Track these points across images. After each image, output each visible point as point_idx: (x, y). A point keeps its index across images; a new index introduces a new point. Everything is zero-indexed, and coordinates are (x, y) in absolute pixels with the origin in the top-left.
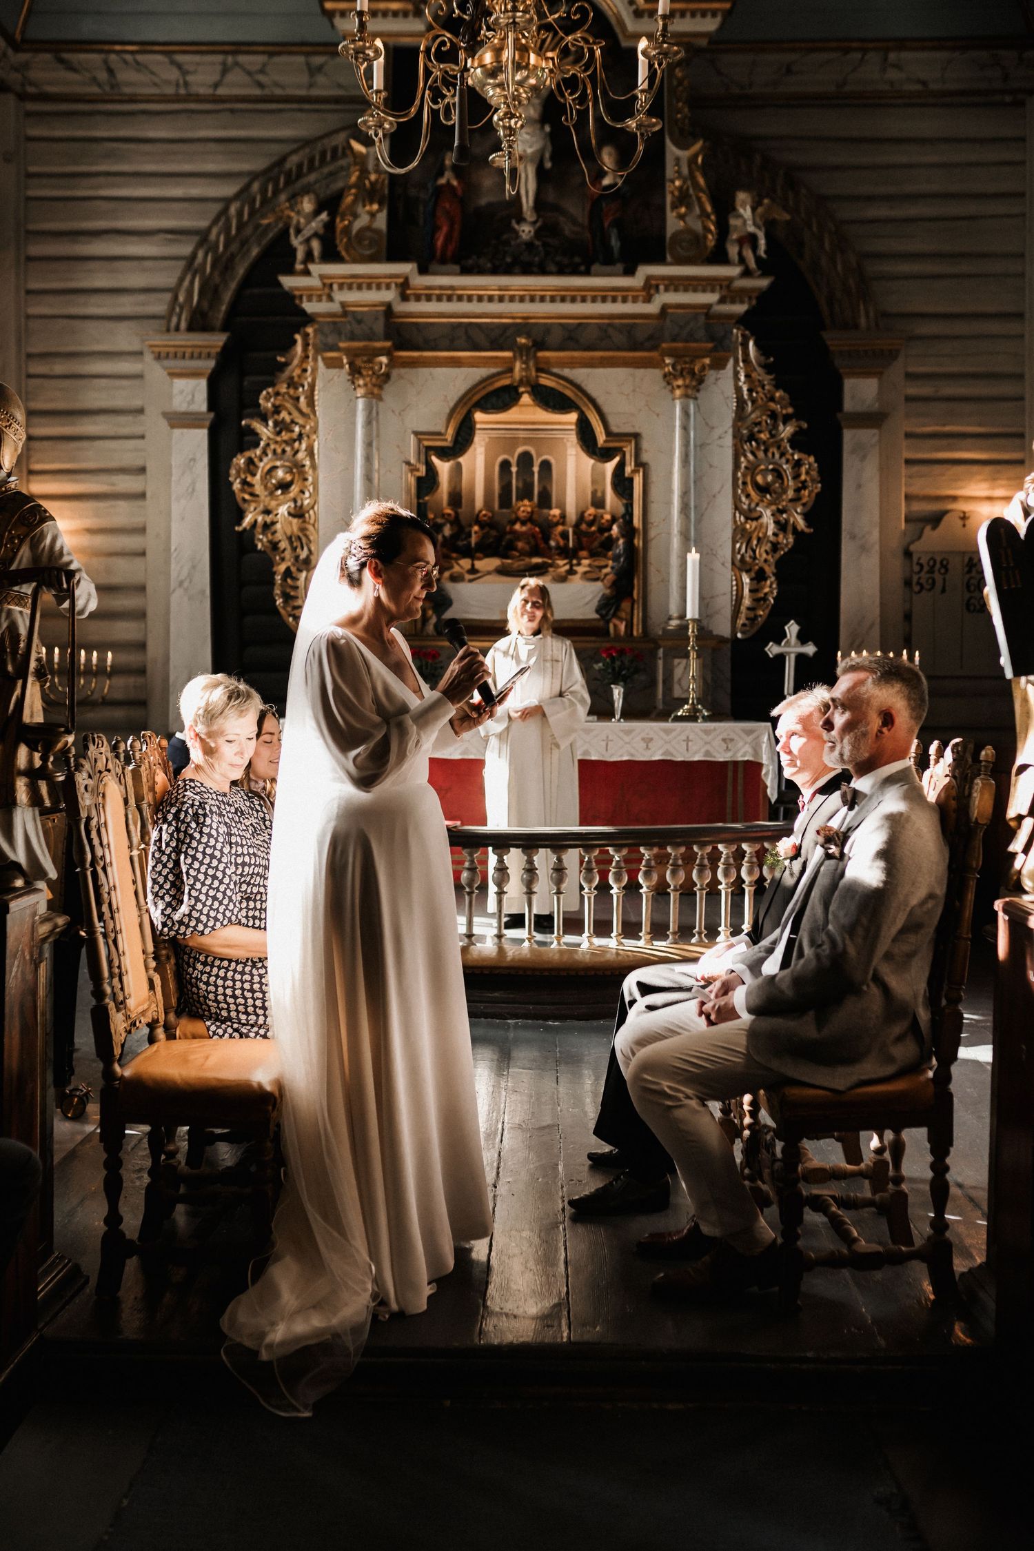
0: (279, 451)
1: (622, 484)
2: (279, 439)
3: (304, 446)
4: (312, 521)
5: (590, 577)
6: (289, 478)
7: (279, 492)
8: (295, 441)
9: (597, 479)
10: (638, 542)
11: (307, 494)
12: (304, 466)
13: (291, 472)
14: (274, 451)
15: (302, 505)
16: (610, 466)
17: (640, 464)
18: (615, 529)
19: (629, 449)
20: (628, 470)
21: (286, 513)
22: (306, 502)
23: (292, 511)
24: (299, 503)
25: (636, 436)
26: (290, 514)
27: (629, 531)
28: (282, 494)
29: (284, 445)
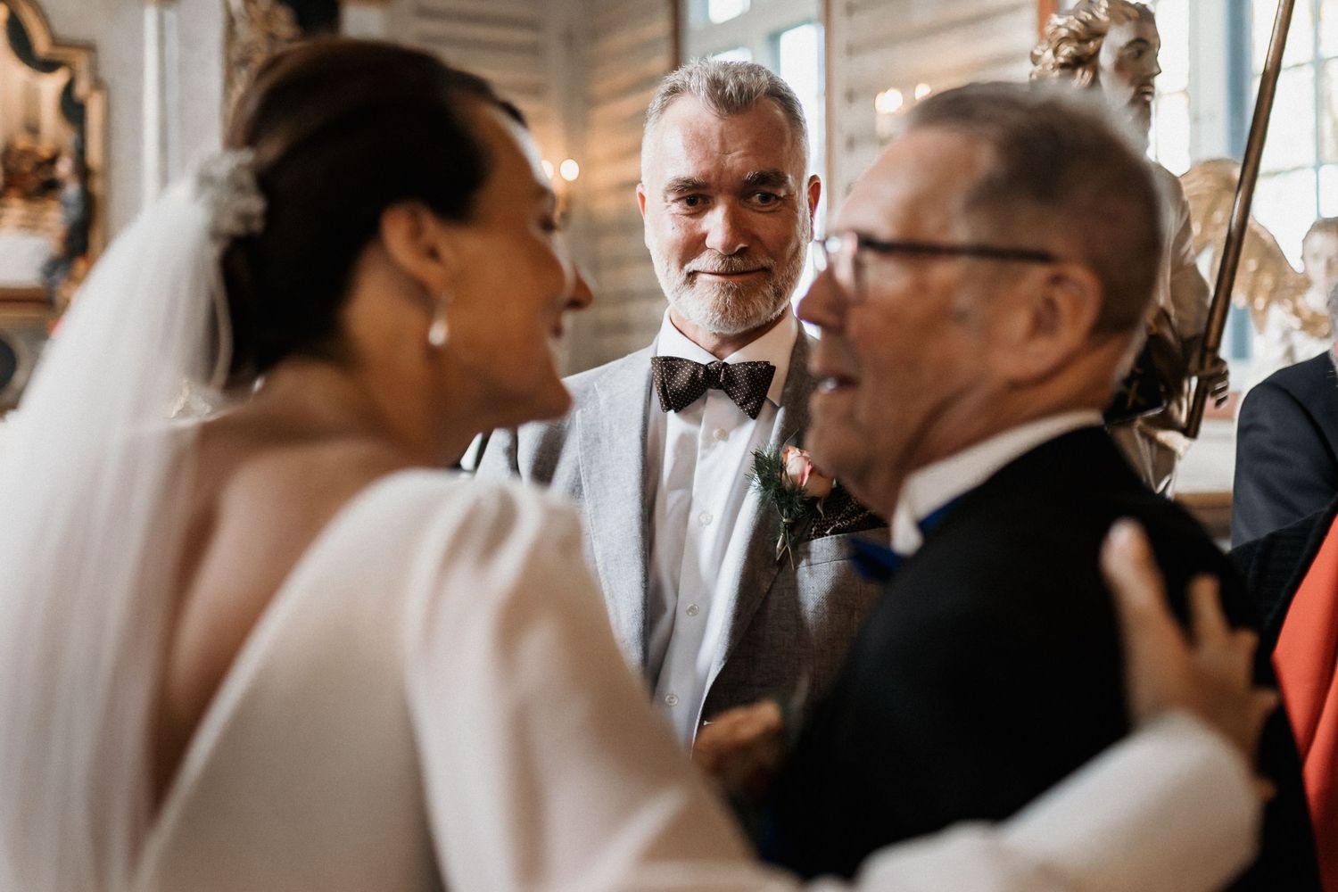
1: (72, 109)
5: (31, 225)
9: (32, 99)
10: (97, 186)
16: (51, 85)
17: (98, 84)
18: (64, 168)
19: (81, 62)
20: (82, 89)
25: (89, 48)
27: (83, 172)
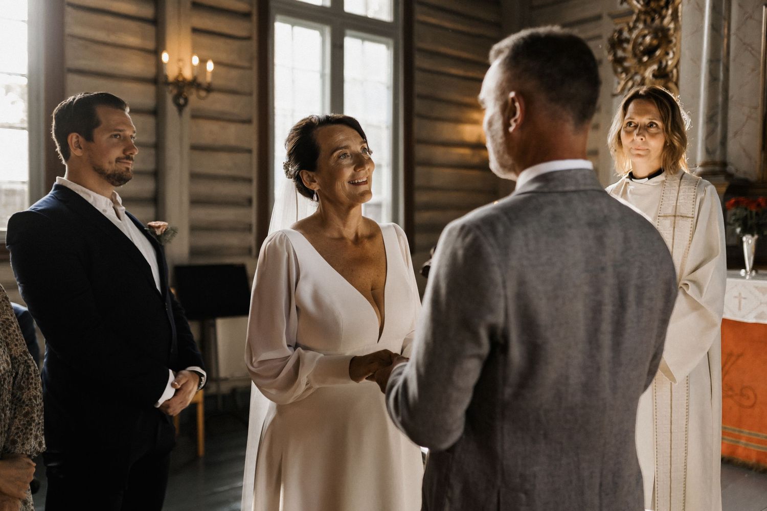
0: (649, 20)
2: (649, 9)
3: (670, 12)
4: (674, 79)
6: (655, 42)
7: (645, 59)
8: (662, 8)
11: (671, 55)
12: (669, 29)
13: (655, 36)
14: (645, 22)
15: (667, 65)
21: (651, 76)
22: (670, 63)
23: (656, 73)
24: (664, 63)
26: (654, 76)
28: (649, 58)
29: (653, 14)
